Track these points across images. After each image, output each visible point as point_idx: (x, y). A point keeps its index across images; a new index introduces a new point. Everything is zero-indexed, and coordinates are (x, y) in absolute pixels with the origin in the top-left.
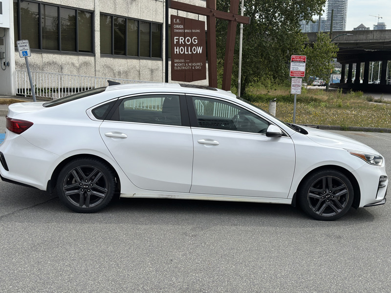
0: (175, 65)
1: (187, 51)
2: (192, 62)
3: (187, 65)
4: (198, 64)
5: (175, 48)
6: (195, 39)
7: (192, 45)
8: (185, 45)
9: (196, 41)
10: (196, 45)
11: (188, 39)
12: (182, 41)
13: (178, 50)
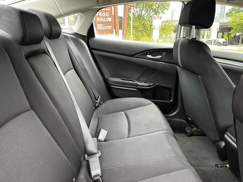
0: (98, 27)
1: (104, 20)
2: (106, 25)
3: (104, 27)
4: (110, 27)
5: (97, 18)
6: (107, 14)
7: (106, 17)
8: (102, 17)
9: (108, 15)
10: (108, 17)
11: (104, 14)
12: (101, 15)
13: (99, 19)
